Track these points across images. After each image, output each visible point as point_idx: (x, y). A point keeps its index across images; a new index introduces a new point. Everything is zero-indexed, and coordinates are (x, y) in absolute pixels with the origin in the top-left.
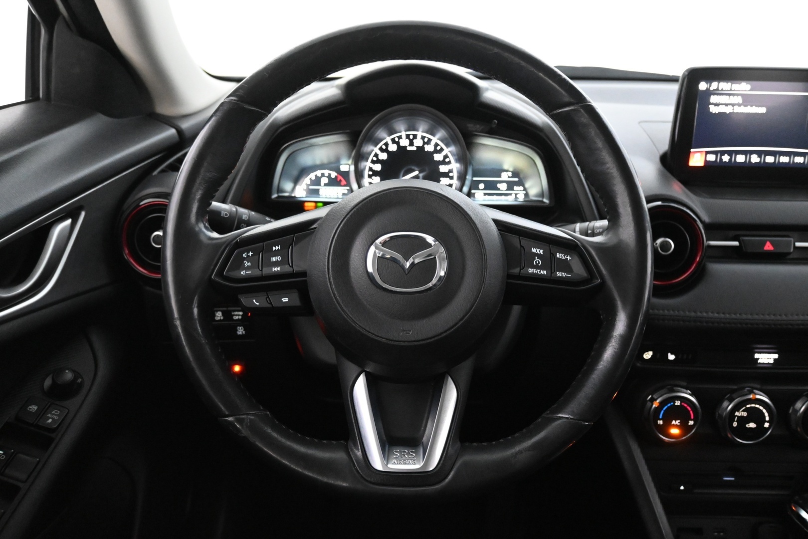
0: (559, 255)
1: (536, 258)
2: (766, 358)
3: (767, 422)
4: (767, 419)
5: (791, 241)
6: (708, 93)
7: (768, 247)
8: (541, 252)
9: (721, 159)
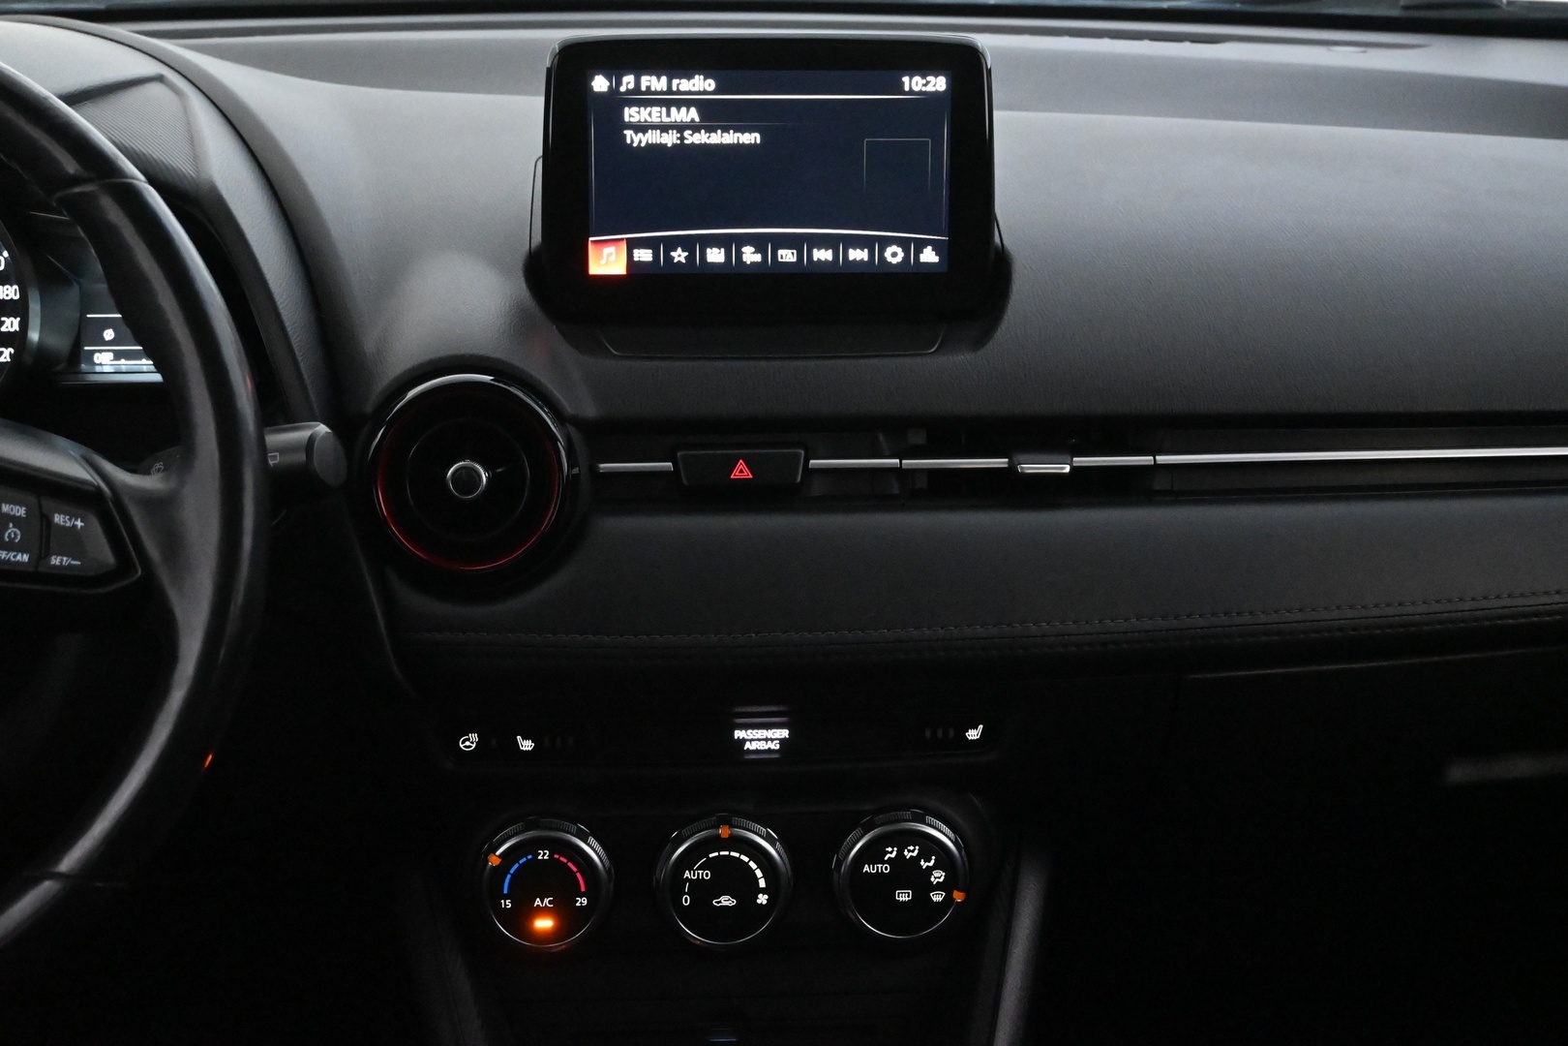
0: (58, 519)
1: (11, 525)
2: (762, 739)
3: (763, 890)
4: (762, 884)
5: (799, 455)
6: (616, 101)
7: (741, 471)
8: (21, 511)
9: (669, 259)
